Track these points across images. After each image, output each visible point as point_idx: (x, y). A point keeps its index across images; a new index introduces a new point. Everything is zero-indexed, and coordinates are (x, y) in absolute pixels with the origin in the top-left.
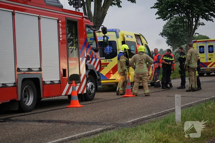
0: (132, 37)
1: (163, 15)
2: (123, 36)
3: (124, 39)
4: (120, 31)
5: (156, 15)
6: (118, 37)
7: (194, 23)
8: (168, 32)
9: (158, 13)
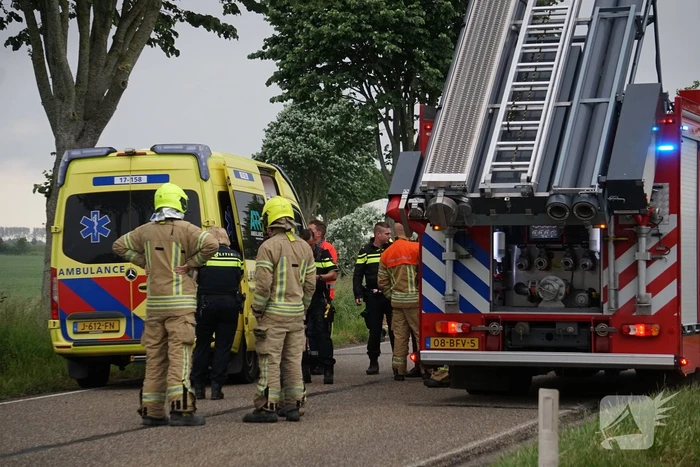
0: (251, 178)
1: (300, 87)
2: (222, 171)
3: (226, 182)
4: (208, 152)
5: (268, 83)
6: (204, 176)
7: (417, 125)
8: (284, 155)
9: (277, 78)
